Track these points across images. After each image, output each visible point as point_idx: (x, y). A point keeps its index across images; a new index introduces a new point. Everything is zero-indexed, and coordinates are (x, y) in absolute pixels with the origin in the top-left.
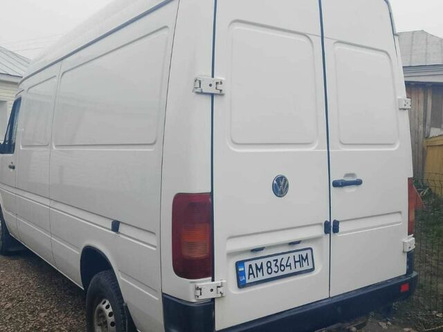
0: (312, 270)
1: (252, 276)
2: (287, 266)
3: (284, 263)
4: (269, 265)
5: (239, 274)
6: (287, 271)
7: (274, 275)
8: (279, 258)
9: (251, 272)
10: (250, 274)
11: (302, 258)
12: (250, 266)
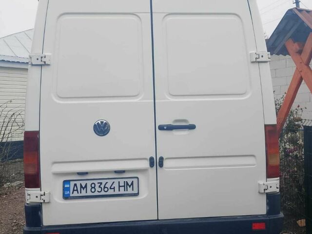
0: (137, 195)
1: (75, 192)
2: (110, 188)
3: (108, 186)
4: (93, 186)
5: (65, 189)
6: (111, 192)
7: (96, 193)
8: (104, 182)
9: (75, 189)
10: (74, 190)
11: (127, 184)
12: (75, 185)
